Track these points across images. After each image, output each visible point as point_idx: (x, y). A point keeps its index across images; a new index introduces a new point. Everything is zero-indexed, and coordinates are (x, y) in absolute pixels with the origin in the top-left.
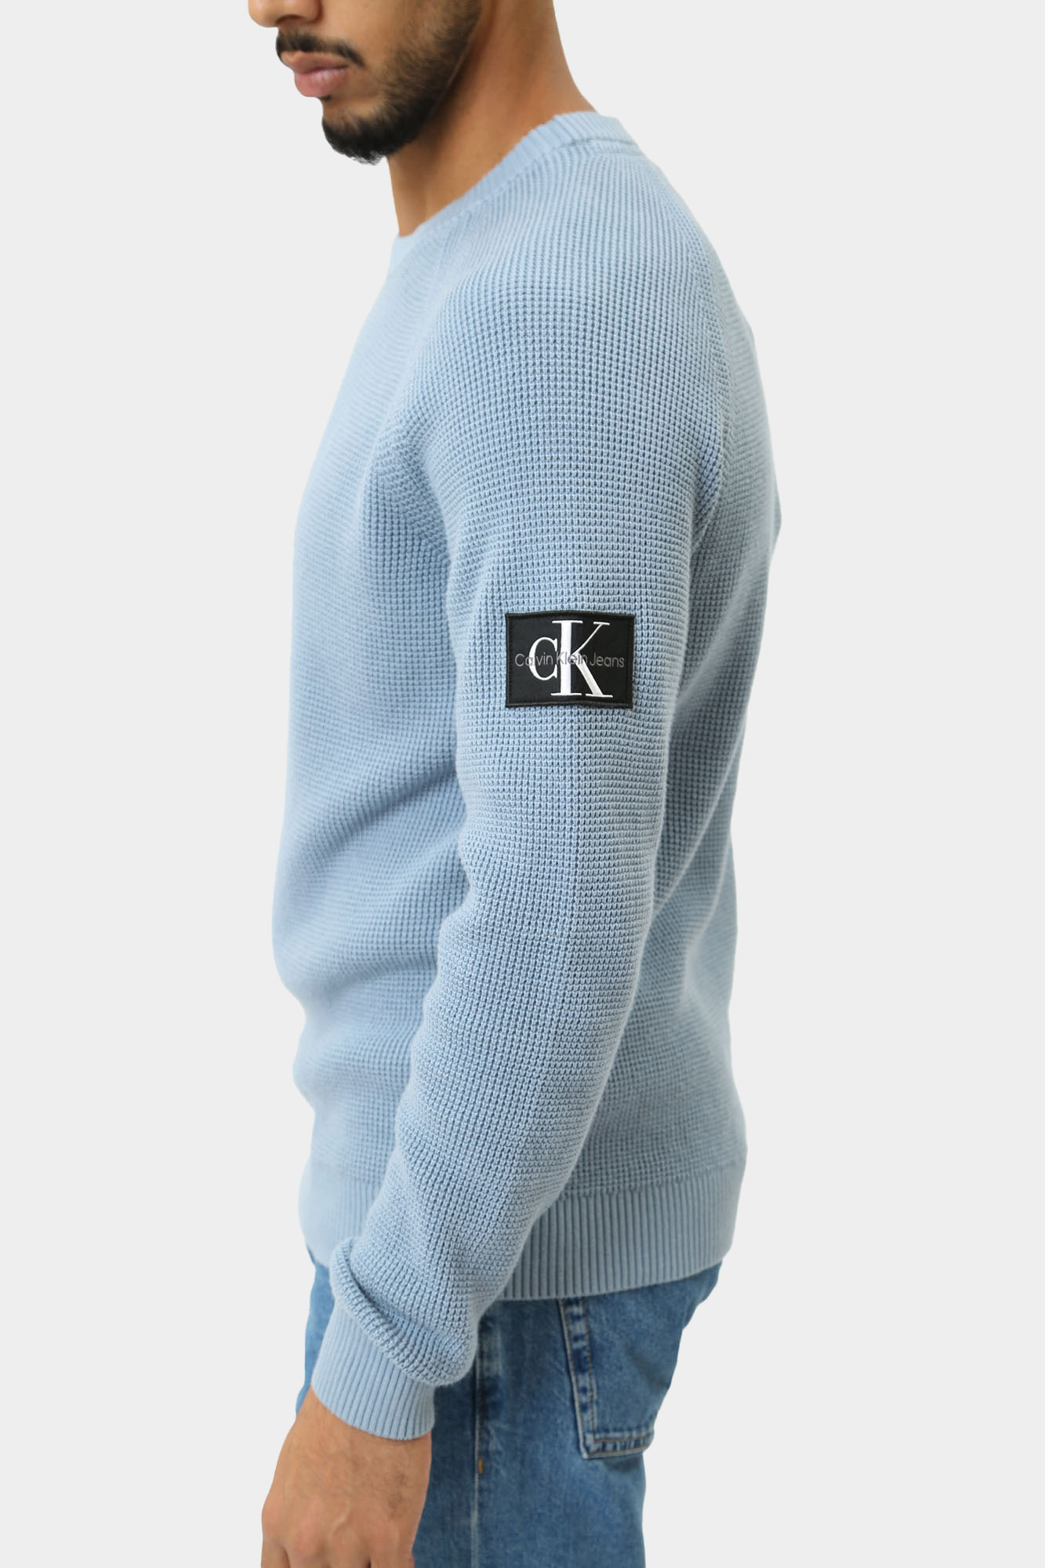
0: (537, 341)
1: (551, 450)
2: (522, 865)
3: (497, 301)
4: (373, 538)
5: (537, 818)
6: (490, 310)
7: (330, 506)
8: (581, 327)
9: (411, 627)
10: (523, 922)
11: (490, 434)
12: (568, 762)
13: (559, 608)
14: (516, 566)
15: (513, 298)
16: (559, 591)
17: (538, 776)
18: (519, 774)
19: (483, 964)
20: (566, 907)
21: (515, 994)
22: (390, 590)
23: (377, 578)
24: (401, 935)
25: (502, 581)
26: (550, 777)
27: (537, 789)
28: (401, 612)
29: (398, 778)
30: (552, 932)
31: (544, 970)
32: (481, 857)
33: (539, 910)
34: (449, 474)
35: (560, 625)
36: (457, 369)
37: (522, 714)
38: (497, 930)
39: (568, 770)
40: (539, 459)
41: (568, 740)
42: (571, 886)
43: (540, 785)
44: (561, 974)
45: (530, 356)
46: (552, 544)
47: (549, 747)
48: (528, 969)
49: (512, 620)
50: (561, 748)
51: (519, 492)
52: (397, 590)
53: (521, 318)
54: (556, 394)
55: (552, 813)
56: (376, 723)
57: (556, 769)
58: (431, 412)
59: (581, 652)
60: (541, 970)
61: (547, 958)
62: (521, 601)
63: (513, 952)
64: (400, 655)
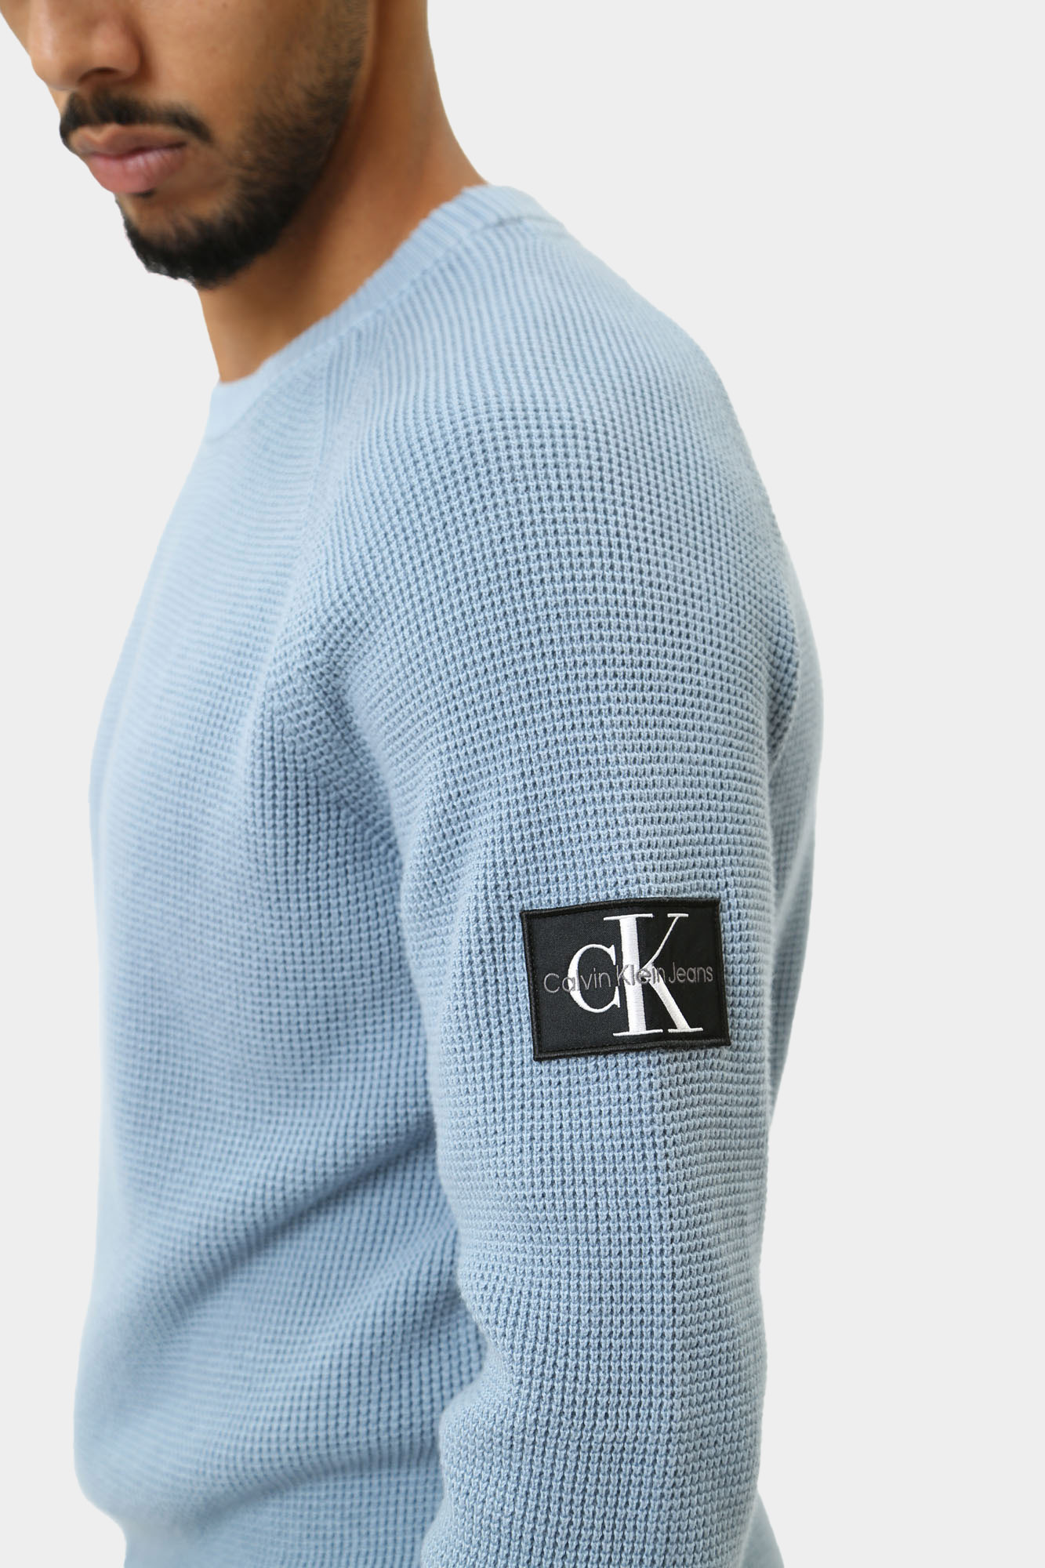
0: (533, 489)
1: (573, 652)
2: (585, 1319)
3: (462, 432)
4: (269, 813)
5: (604, 1238)
6: (453, 447)
7: (180, 770)
8: (595, 464)
9: (331, 943)
10: (595, 1414)
11: (472, 633)
12: (648, 1142)
13: (613, 897)
14: (532, 835)
15: (486, 426)
16: (609, 869)
17: (599, 1168)
18: (568, 1168)
19: (533, 1493)
20: (662, 1381)
21: (590, 1539)
22: (297, 891)
23: (276, 873)
24: (337, 1425)
25: (510, 859)
26: (619, 1168)
27: (601, 1191)
28: (315, 922)
29: (315, 1174)
30: (643, 1425)
31: (634, 1493)
32: (513, 1309)
33: (620, 1392)
34: (402, 701)
35: (617, 922)
36: (406, 539)
37: (563, 1069)
38: (553, 1433)
39: (650, 1154)
40: (555, 666)
41: (646, 1106)
42: (668, 1345)
43: (605, 1182)
44: (662, 1495)
45: (525, 511)
46: (588, 797)
47: (615, 1120)
48: (607, 1492)
49: (532, 920)
50: (635, 1119)
51: (528, 719)
52: (308, 889)
53: (503, 454)
54: (571, 565)
55: (629, 1228)
56: (276, 1092)
57: (629, 1154)
58: (364, 608)
59: (656, 964)
60: (628, 1492)
61: (637, 1470)
62: (544, 889)
63: (582, 1467)
64: (315, 988)
